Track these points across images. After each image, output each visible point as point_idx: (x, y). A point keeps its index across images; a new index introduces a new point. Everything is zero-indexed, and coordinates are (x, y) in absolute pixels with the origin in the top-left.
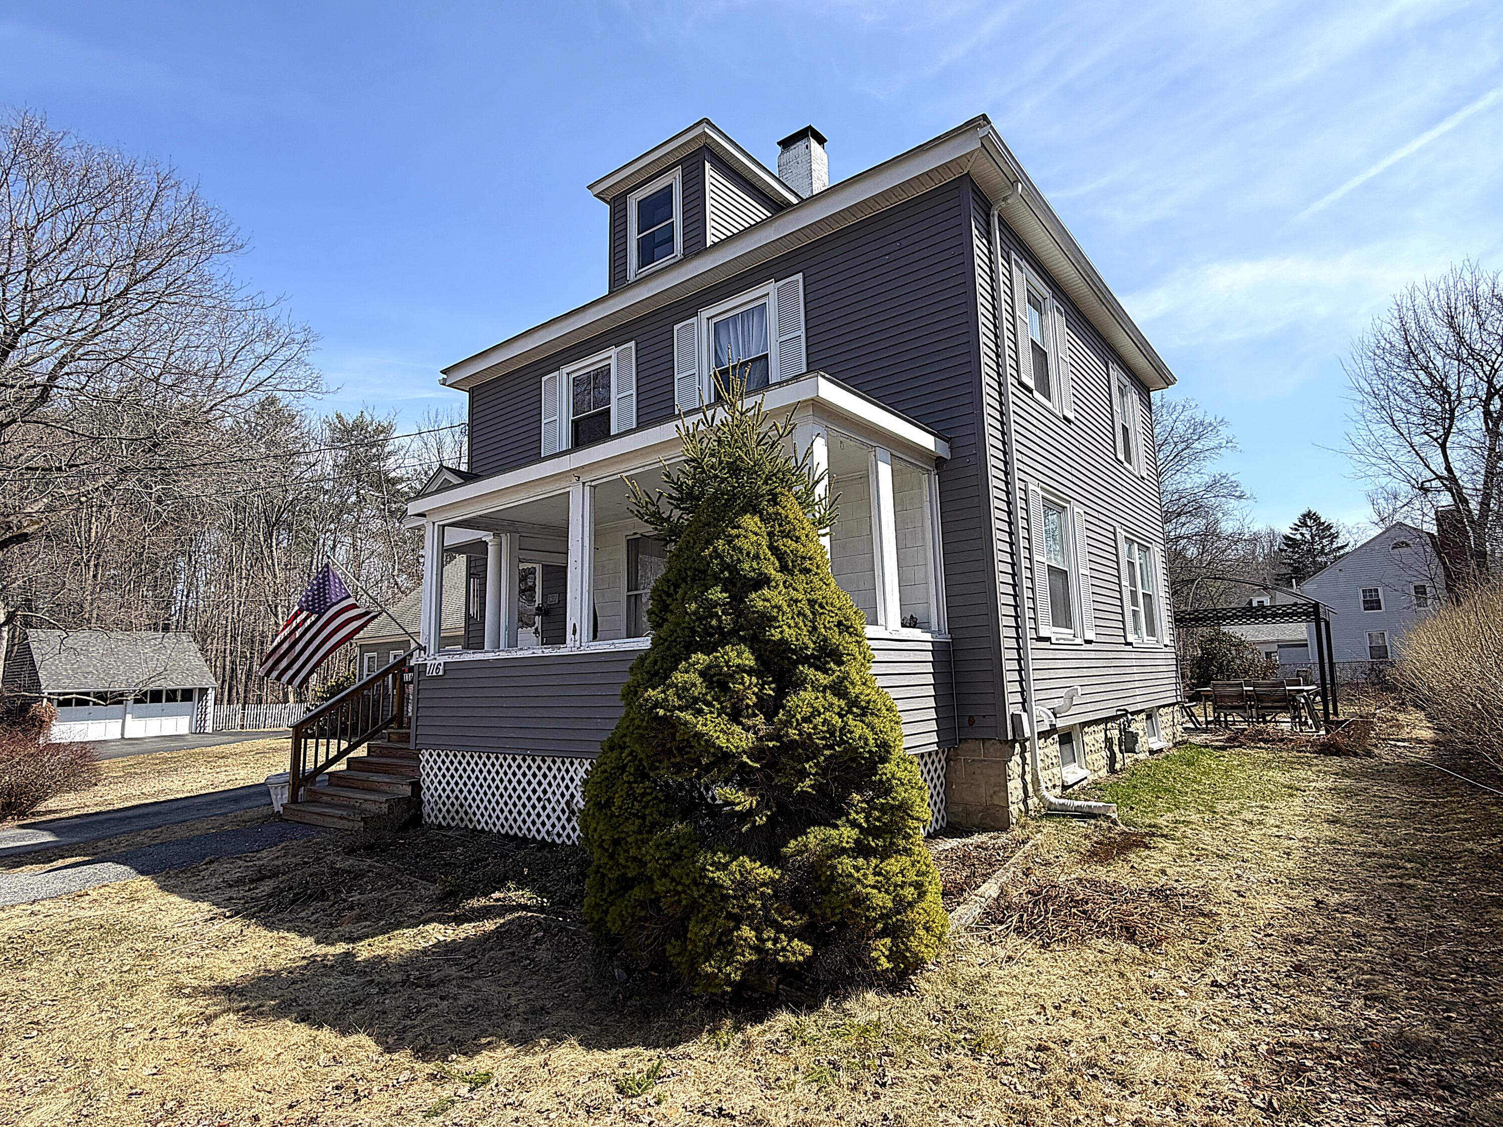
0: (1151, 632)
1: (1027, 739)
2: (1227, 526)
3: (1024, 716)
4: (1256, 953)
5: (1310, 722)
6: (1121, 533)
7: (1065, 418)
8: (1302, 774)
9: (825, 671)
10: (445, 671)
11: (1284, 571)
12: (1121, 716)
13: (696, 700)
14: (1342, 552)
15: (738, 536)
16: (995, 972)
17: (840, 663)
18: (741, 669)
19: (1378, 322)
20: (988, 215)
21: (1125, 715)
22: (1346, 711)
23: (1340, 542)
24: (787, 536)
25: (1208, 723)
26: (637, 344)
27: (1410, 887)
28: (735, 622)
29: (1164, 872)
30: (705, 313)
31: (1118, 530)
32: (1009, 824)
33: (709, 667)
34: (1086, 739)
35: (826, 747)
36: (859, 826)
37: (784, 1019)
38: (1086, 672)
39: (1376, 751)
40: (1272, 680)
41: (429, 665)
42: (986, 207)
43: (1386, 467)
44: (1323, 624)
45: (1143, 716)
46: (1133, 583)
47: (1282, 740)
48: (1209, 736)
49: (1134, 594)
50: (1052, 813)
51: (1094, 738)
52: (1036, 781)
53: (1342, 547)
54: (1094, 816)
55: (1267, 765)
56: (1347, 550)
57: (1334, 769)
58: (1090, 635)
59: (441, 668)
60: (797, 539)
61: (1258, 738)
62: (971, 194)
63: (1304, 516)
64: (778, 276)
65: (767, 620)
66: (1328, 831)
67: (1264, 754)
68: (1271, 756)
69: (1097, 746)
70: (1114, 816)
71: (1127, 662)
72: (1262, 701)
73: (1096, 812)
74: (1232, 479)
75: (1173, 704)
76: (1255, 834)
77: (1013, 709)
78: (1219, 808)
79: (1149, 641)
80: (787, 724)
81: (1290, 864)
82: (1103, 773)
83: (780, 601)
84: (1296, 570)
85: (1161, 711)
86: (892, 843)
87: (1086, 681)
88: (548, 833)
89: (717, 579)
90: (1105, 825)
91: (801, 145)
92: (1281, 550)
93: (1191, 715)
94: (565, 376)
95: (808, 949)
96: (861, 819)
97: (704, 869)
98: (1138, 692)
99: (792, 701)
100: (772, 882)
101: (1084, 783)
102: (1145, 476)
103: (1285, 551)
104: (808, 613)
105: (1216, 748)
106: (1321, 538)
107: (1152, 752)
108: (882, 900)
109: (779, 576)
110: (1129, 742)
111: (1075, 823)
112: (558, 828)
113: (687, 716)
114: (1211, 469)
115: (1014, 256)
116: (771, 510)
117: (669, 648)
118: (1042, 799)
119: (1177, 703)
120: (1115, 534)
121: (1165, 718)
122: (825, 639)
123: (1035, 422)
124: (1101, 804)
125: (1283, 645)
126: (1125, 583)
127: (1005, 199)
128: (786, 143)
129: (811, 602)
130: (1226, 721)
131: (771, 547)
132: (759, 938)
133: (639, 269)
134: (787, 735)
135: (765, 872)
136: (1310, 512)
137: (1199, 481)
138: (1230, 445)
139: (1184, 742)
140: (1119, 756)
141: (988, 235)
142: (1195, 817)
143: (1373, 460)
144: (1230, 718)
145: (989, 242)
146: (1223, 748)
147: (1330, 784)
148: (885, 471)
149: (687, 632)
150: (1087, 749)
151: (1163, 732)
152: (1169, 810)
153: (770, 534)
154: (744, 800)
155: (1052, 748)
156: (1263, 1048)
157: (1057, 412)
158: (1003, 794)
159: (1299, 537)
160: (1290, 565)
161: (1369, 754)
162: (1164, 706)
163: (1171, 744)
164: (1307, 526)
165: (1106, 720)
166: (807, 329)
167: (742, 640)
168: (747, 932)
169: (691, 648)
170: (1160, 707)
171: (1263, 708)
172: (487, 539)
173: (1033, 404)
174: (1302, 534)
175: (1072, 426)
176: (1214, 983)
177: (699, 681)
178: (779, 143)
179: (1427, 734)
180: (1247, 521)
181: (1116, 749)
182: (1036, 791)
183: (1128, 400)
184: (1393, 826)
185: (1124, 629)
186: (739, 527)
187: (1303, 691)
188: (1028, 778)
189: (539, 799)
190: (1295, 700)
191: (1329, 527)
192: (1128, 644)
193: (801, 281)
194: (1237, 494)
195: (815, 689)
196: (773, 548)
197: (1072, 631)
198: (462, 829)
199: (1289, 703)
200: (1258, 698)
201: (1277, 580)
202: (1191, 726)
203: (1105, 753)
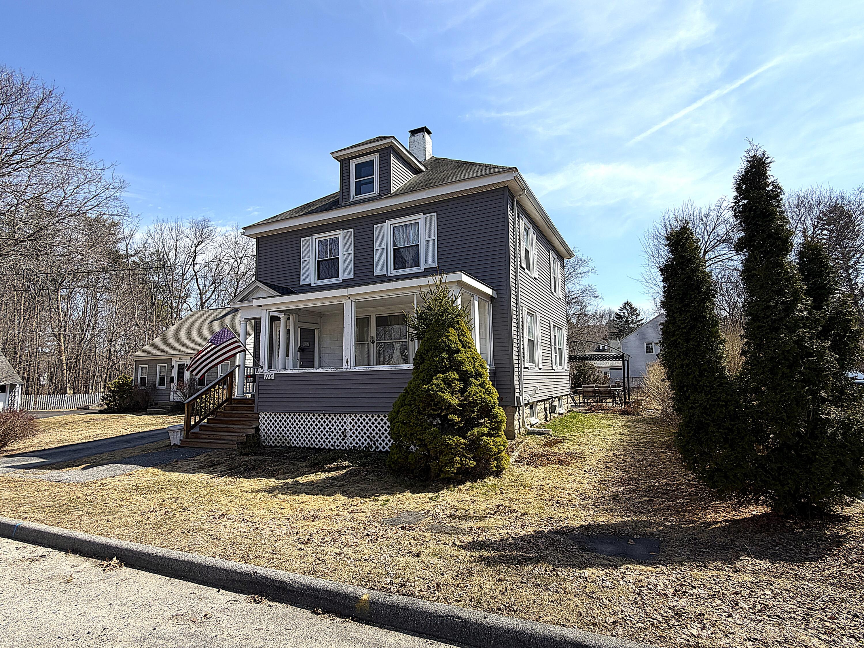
0: (561, 365)
1: (521, 406)
2: (590, 310)
3: (521, 397)
4: (596, 465)
5: (619, 402)
6: (552, 323)
7: (535, 278)
8: (614, 421)
9: (477, 380)
10: (275, 377)
11: (615, 331)
12: (550, 399)
13: (442, 389)
14: (641, 322)
15: (449, 336)
16: (524, 473)
17: (481, 378)
18: (455, 379)
19: (655, 223)
20: (513, 200)
21: (552, 398)
22: (633, 398)
23: (640, 318)
24: (463, 336)
25: (580, 403)
26: (354, 230)
27: (640, 450)
28: (450, 364)
29: (569, 449)
30: (389, 222)
31: (551, 322)
32: (514, 437)
33: (444, 378)
34: (538, 407)
35: (480, 404)
36: (488, 427)
37: (468, 484)
38: (539, 381)
39: (641, 413)
40: (606, 385)
41: (265, 375)
42: (513, 197)
43: (657, 289)
44: (626, 362)
45: (557, 399)
46: (555, 344)
47: (608, 410)
48: (581, 408)
49: (555, 348)
50: (529, 433)
51: (540, 407)
52: (523, 422)
53: (641, 320)
54: (544, 434)
55: (602, 418)
56: (643, 321)
57: (625, 420)
58: (541, 367)
59: (273, 376)
60: (466, 337)
61: (600, 408)
62: (508, 193)
63: (625, 304)
64: (425, 212)
65: (461, 363)
66: (619, 437)
67: (601, 415)
68: (604, 416)
69: (542, 410)
70: (551, 433)
71: (552, 377)
72: (602, 394)
73: (545, 432)
74: (594, 288)
75: (568, 395)
76: (597, 438)
77: (517, 395)
78: (585, 431)
79: (560, 368)
80: (469, 396)
81: (607, 446)
82: (543, 421)
83: (464, 357)
84: (620, 331)
85: (564, 397)
86: (498, 433)
87: (541, 384)
88: (332, 445)
89: (444, 350)
90: (548, 437)
91: (421, 135)
92: (614, 320)
93: (574, 400)
94: (314, 240)
95: (475, 463)
96: (488, 425)
97: (445, 440)
98: (556, 389)
99: (469, 389)
100: (465, 444)
101: (537, 424)
102: (561, 298)
103: (616, 321)
104: (472, 361)
105: (583, 413)
106: (633, 315)
107: (560, 414)
108: (495, 449)
109: (462, 349)
110: (553, 409)
111: (537, 436)
112: (338, 443)
113: (440, 393)
114: (585, 282)
115: (520, 215)
116: (457, 326)
117: (428, 372)
118: (525, 428)
119: (569, 394)
120: (550, 324)
121: (564, 400)
122: (477, 370)
123: (525, 282)
124: (546, 429)
125: (612, 369)
126: (553, 344)
127: (520, 195)
128: (414, 132)
129: (473, 358)
130: (587, 402)
131: (459, 339)
132: (461, 460)
133: (356, 195)
134: (469, 400)
135: (463, 441)
136: (628, 302)
137: (579, 287)
138: (593, 271)
139: (572, 411)
140: (549, 415)
141: (512, 209)
142: (577, 434)
143: (652, 286)
144: (589, 401)
145: (513, 212)
146: (586, 413)
147: (623, 424)
148: (476, 303)
149: (435, 367)
150: (538, 411)
151: (563, 406)
152: (568, 432)
153: (458, 335)
154: (457, 419)
155: (527, 410)
156: (597, 482)
157: (532, 276)
158: (512, 426)
159: (622, 314)
160: (618, 328)
161: (638, 414)
162: (564, 395)
163: (566, 412)
164: (626, 309)
165: (544, 400)
166: (438, 237)
167: (453, 370)
168: (458, 458)
169: (436, 372)
170: (563, 396)
171: (602, 396)
172: (280, 316)
173: (525, 274)
174: (624, 313)
175: (537, 281)
176: (585, 471)
177: (442, 383)
178: (410, 132)
179: (660, 407)
180: (599, 307)
181: (548, 412)
182: (523, 425)
183: (556, 265)
184: (640, 436)
185: (552, 363)
186: (449, 333)
187: (617, 389)
188: (521, 421)
189: (327, 432)
190: (614, 393)
191: (636, 310)
192: (553, 369)
193: (436, 216)
194: (596, 295)
195: (475, 386)
196: (460, 340)
197: (534, 365)
198: (283, 447)
199: (611, 395)
200: (600, 392)
201: (611, 335)
202: (574, 404)
203: (544, 413)
